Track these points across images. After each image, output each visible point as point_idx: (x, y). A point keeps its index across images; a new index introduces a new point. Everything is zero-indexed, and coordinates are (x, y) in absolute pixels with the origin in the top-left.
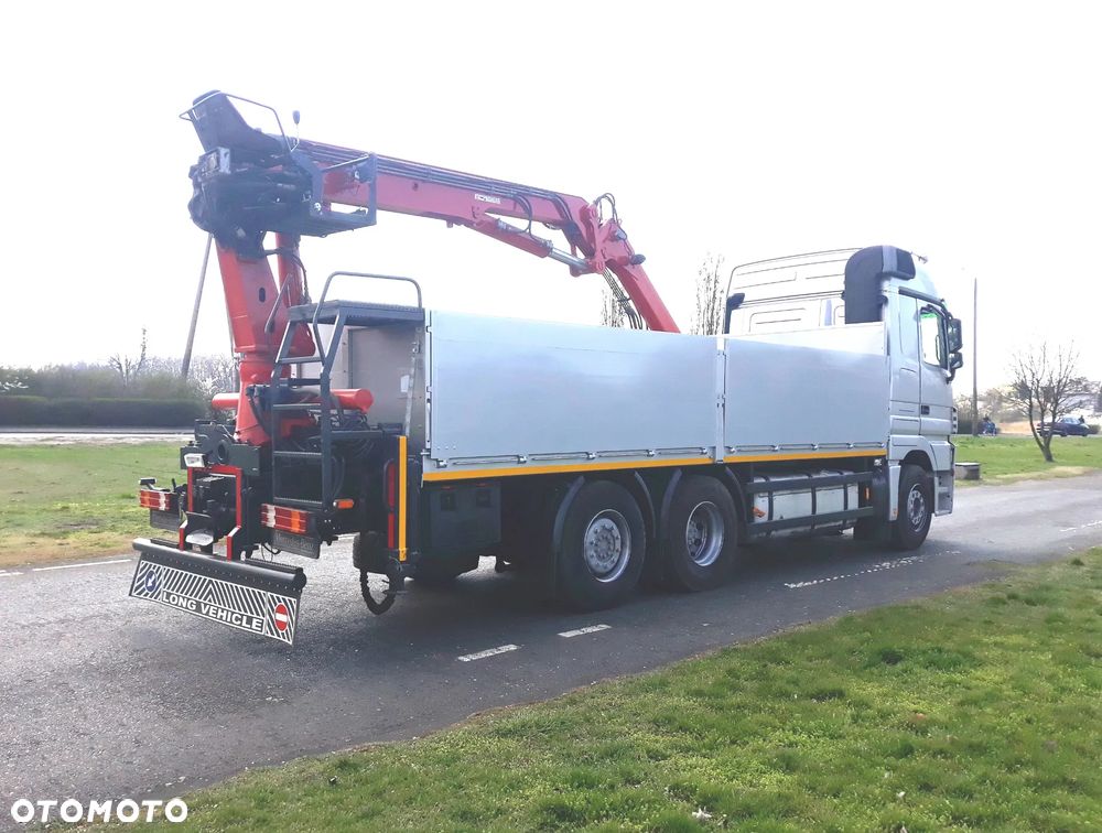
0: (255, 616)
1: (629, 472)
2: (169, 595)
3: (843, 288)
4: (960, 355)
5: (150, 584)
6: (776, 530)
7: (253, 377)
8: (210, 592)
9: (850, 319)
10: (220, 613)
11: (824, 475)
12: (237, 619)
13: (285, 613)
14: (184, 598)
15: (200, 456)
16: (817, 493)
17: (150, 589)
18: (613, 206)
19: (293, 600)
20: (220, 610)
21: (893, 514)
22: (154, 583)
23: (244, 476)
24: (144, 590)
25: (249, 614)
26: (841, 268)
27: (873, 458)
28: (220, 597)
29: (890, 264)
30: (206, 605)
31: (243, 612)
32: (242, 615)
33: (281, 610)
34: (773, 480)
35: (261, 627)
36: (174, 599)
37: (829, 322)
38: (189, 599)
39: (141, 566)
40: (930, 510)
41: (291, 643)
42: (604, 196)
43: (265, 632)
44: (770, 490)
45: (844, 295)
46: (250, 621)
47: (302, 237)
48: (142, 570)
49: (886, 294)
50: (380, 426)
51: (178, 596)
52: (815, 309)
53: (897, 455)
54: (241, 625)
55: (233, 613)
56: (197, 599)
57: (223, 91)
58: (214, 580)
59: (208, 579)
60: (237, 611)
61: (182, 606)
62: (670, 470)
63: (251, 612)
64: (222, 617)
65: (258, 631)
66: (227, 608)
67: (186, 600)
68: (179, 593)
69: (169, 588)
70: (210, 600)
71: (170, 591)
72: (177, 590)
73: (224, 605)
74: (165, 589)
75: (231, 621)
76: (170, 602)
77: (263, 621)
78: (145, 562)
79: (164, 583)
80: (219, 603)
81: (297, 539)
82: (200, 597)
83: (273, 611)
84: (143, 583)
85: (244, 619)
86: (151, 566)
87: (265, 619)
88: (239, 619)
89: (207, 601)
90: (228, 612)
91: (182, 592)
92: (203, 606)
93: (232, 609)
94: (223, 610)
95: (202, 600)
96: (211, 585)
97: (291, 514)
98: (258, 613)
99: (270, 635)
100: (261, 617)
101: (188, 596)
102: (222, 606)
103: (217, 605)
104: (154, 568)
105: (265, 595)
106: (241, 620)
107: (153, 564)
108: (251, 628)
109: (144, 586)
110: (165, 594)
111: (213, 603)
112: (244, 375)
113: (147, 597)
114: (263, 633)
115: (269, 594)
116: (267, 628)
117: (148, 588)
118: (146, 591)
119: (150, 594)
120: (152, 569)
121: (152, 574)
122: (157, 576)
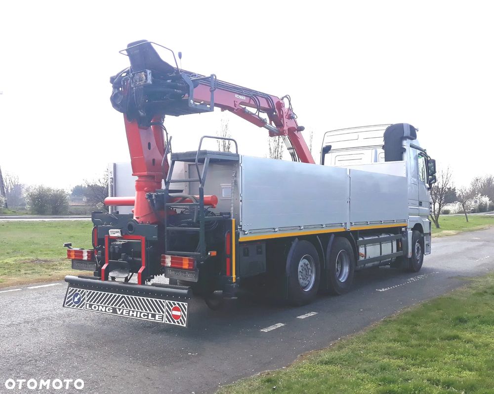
0: (157, 313)
1: (314, 236)
2: (91, 306)
3: (383, 144)
4: (435, 177)
5: (76, 300)
6: (367, 263)
7: (146, 189)
8: (123, 301)
9: (387, 159)
10: (131, 313)
11: (383, 236)
12: (144, 315)
13: (179, 311)
14: (103, 306)
15: (119, 230)
16: (382, 245)
17: (76, 303)
18: (290, 101)
19: (184, 304)
20: (131, 312)
21: (410, 255)
22: (79, 299)
23: (147, 241)
24: (72, 303)
25: (153, 312)
26: (382, 133)
27: (401, 228)
28: (129, 305)
29: (407, 132)
30: (120, 309)
31: (149, 312)
32: (148, 313)
33: (176, 309)
34: (366, 239)
35: (162, 319)
36: (95, 307)
37: (376, 161)
38: (106, 307)
39: (69, 291)
40: (423, 253)
41: (185, 326)
42: (286, 97)
43: (165, 320)
44: (365, 244)
45: (384, 147)
46: (154, 316)
47: (166, 116)
48: (70, 293)
49: (404, 147)
50: (221, 214)
51: (99, 306)
52: (369, 154)
53: (411, 225)
54: (147, 318)
55: (141, 313)
56: (113, 306)
57: (149, 41)
58: (125, 296)
59: (121, 295)
60: (144, 311)
61: (101, 310)
62: (329, 234)
63: (155, 311)
64: (133, 315)
65: (160, 321)
66: (137, 310)
67: (104, 307)
68: (99, 304)
69: (91, 302)
70: (123, 307)
71: (92, 303)
72: (97, 303)
73: (134, 309)
74: (88, 302)
75: (140, 317)
76: (92, 309)
77: (163, 315)
78: (72, 288)
79: (87, 299)
80: (131, 308)
81: (182, 272)
82: (115, 306)
83: (170, 310)
84: (71, 300)
85: (150, 315)
86: (76, 290)
87: (164, 314)
88: (147, 316)
89: (121, 307)
90: (137, 312)
91: (101, 303)
92: (118, 310)
93: (140, 311)
94: (133, 312)
95: (117, 307)
96: (123, 299)
97: (182, 260)
98: (159, 312)
99: (168, 322)
100: (162, 313)
101: (106, 305)
102: (133, 309)
103: (129, 309)
104: (79, 291)
105: (164, 302)
106: (148, 316)
107: (78, 289)
108: (155, 320)
109: (72, 301)
110: (88, 305)
111: (125, 308)
112: (139, 188)
113: (75, 307)
114: (163, 322)
115: (167, 301)
116: (166, 319)
117: (75, 302)
118: (74, 304)
119: (77, 305)
120: (77, 292)
121: (77, 295)
122: (81, 296)
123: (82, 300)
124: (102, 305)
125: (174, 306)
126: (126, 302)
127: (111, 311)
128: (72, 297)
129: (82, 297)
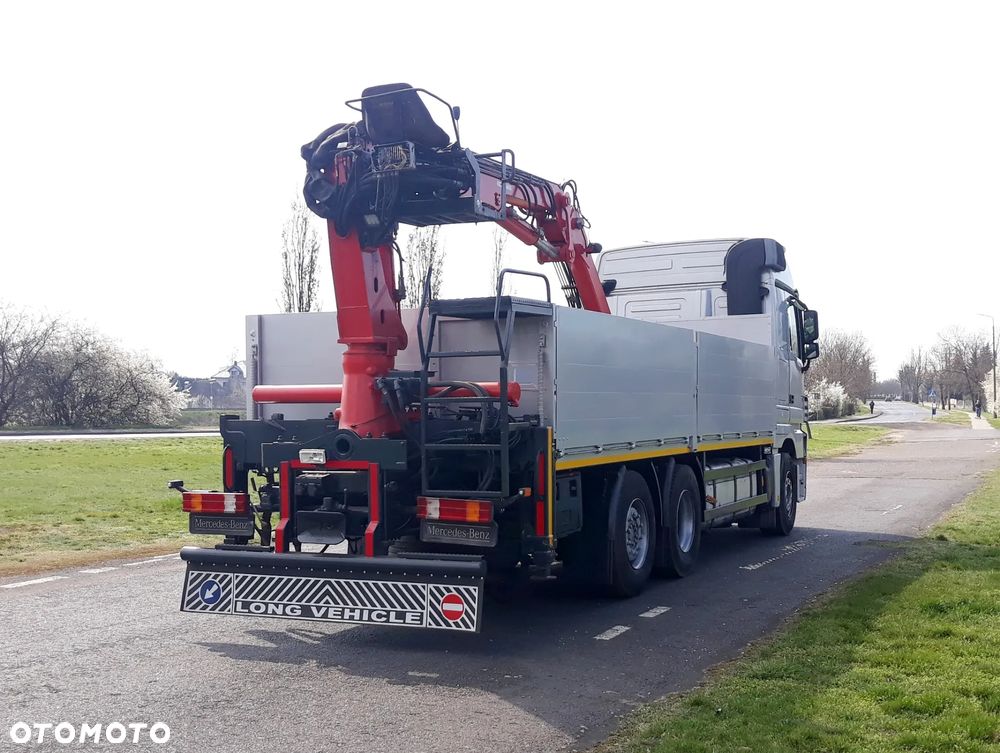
0: (409, 609)
1: (648, 461)
2: (246, 605)
3: (724, 278)
4: (817, 345)
5: (209, 594)
6: (717, 517)
7: (369, 369)
8: (327, 593)
9: (733, 310)
10: (347, 613)
11: (737, 463)
12: (379, 616)
13: (459, 602)
14: (277, 605)
15: (322, 451)
16: (737, 481)
17: (209, 601)
18: (574, 192)
19: (471, 588)
20: (347, 612)
21: (777, 503)
22: (217, 594)
23: (381, 471)
24: (200, 603)
25: (399, 609)
26: (720, 259)
27: (763, 446)
28: (341, 597)
29: (771, 258)
30: (319, 609)
31: (389, 608)
32: (388, 612)
33: (451, 599)
34: (714, 468)
35: (421, 620)
36: (258, 608)
37: (709, 313)
38: (285, 606)
39: (191, 578)
40: (795, 500)
41: (473, 629)
42: (568, 183)
43: (428, 623)
44: (714, 478)
45: (725, 286)
46: (401, 616)
48: (192, 582)
49: (766, 286)
50: (526, 418)
51: (266, 604)
52: (695, 299)
53: (779, 443)
54: (388, 621)
55: (371, 611)
56: (303, 603)
57: (415, 87)
58: (332, 580)
59: (322, 580)
60: (379, 607)
61: (274, 613)
62: (666, 459)
63: (403, 607)
64: (352, 618)
65: (416, 625)
66: (360, 606)
67: (281, 607)
68: (267, 600)
69: (246, 597)
70: (327, 602)
71: (249, 599)
72: (264, 598)
73: (355, 604)
74: (240, 598)
75: (370, 619)
76: (250, 612)
77: (422, 613)
78: (196, 573)
79: (236, 592)
80: (345, 603)
81: (462, 529)
82: (309, 601)
83: (438, 602)
84: (197, 596)
85: (393, 615)
86: (208, 576)
87: (425, 612)
88: (384, 616)
89: (321, 604)
90: (362, 611)
91: (273, 598)
92: (314, 610)
93: (370, 607)
94: (352, 610)
95: (312, 603)
96: (327, 587)
97: (464, 505)
98: (413, 607)
99: (434, 626)
100: (419, 610)
101: (285, 601)
102: (351, 606)
103: (342, 605)
104: (216, 577)
105: (424, 587)
106: (388, 616)
107: (213, 574)
108: (404, 623)
109: (200, 598)
110: (239, 604)
111: (333, 604)
112: (351, 367)
113: (207, 610)
114: (424, 625)
115: (431, 586)
116: (429, 620)
117: (206, 601)
118: (204, 604)
119: (211, 606)
120: (210, 579)
121: (211, 584)
122: (221, 586)
123: (222, 595)
124: (276, 601)
125: (447, 594)
126: (333, 593)
127: (299, 612)
128: (199, 590)
129: (224, 588)
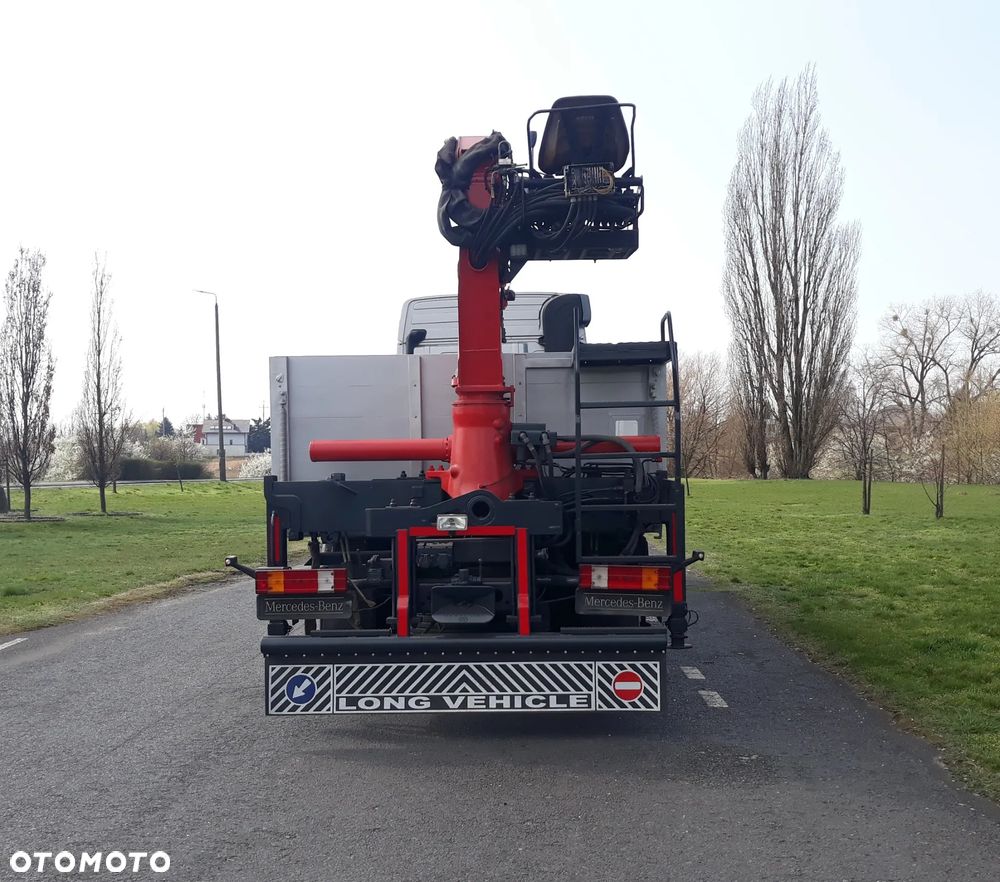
0: (573, 691)
2: (352, 701)
7: (496, 422)
8: (464, 679)
10: (493, 702)
12: (536, 702)
13: (636, 679)
14: (396, 698)
15: (464, 517)
17: (300, 700)
19: (651, 664)
20: (492, 699)
22: (310, 691)
23: (531, 537)
24: (287, 703)
25: (560, 692)
28: (483, 683)
30: (454, 699)
31: (548, 692)
32: (547, 696)
33: (626, 677)
35: (589, 703)
36: (369, 703)
38: (407, 699)
39: (272, 674)
41: (657, 709)
43: (597, 705)
46: (563, 699)
48: (276, 677)
51: (381, 699)
55: (524, 698)
56: (432, 693)
58: (471, 665)
59: (457, 665)
60: (535, 691)
61: (393, 708)
63: (564, 688)
64: (500, 706)
65: (584, 708)
66: (510, 692)
67: (402, 700)
68: (381, 693)
69: (352, 691)
70: (464, 690)
71: (356, 694)
72: (377, 690)
73: (501, 689)
74: (344, 694)
75: (524, 706)
76: (358, 709)
77: (589, 695)
78: (278, 667)
79: (337, 687)
80: (489, 689)
81: (628, 598)
82: (440, 690)
83: (609, 680)
84: (282, 695)
85: (553, 700)
86: (295, 670)
87: (592, 693)
88: (543, 701)
89: (457, 693)
90: (512, 698)
91: (390, 690)
92: (448, 701)
93: (522, 692)
94: (499, 697)
95: (444, 692)
96: (464, 672)
97: (640, 572)
98: (577, 688)
99: (605, 708)
100: (585, 691)
101: (407, 693)
102: (497, 692)
103: (485, 692)
104: (307, 671)
105: (590, 666)
106: (547, 701)
107: (304, 667)
108: (568, 707)
109: (286, 698)
110: (343, 702)
111: (472, 692)
113: (298, 712)
114: (593, 708)
115: (600, 664)
116: (599, 702)
117: (295, 700)
118: (293, 704)
119: (303, 706)
120: (299, 673)
121: (302, 679)
122: (315, 681)
123: (317, 691)
124: (394, 693)
125: (619, 672)
126: (472, 679)
127: (428, 705)
128: (284, 687)
129: (320, 683)
